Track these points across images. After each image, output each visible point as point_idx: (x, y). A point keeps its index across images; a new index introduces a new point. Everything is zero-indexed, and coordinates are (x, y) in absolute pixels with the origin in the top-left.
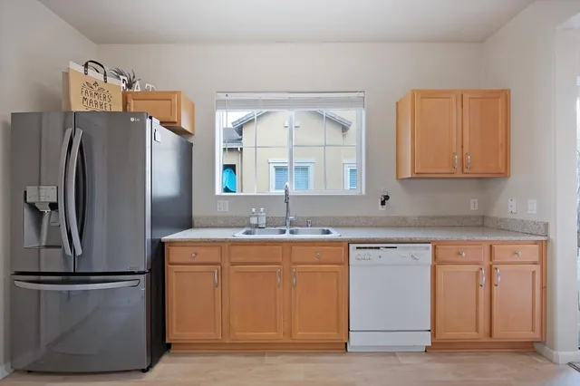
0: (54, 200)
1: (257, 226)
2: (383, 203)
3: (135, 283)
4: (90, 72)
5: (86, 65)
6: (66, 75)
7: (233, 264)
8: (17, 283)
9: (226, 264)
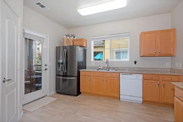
0: (62, 62)
1: (100, 69)
2: (135, 64)
3: (75, 78)
4: (68, 37)
5: (67, 36)
6: (64, 38)
7: (93, 76)
8: (57, 77)
9: (92, 76)
